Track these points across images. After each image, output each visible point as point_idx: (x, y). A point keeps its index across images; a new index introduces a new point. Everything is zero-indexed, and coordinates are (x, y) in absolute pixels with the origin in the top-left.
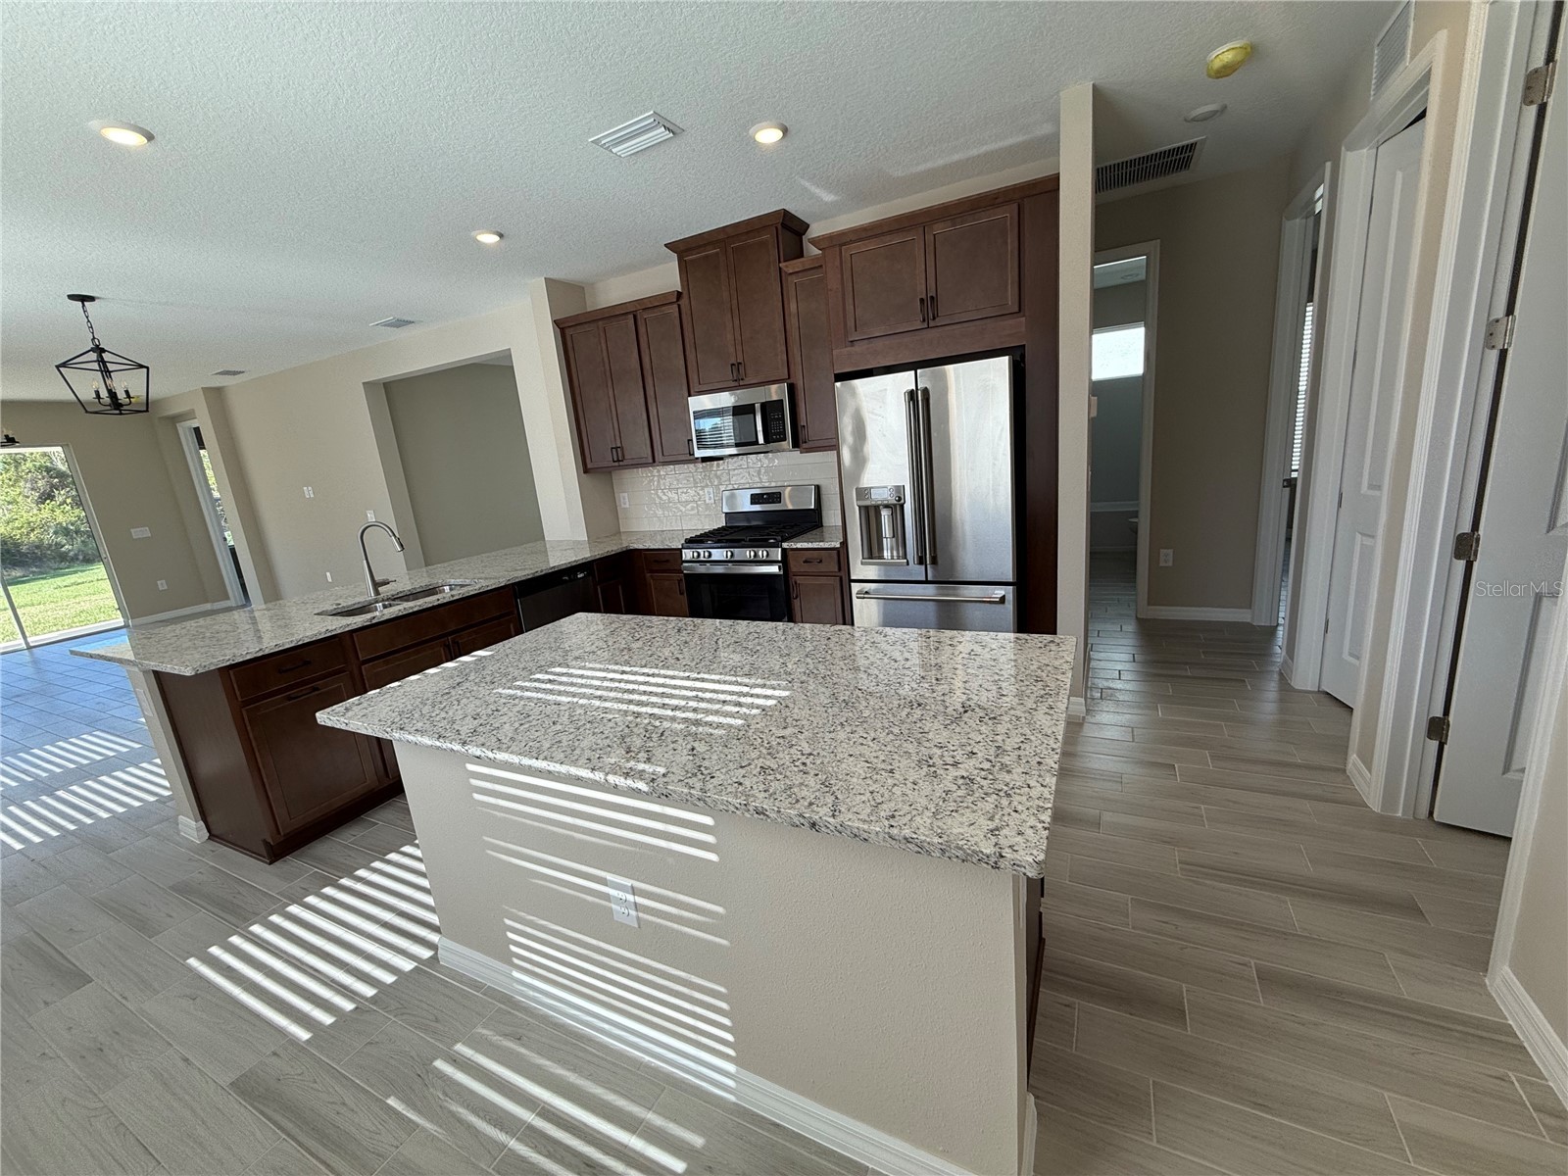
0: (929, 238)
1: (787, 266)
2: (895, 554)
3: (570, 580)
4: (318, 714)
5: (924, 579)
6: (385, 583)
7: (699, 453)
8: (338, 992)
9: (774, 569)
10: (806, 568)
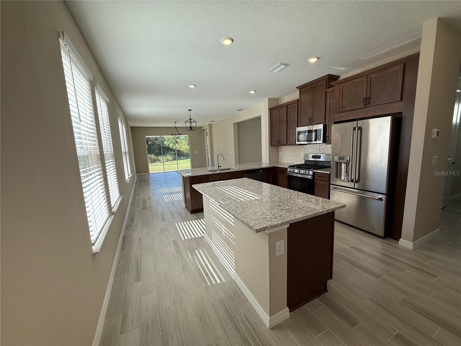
0: (369, 79)
1: (327, 90)
2: (345, 178)
3: (258, 172)
4: (193, 185)
5: (353, 187)
6: (221, 167)
7: (297, 143)
8: (190, 235)
9: (310, 177)
10: (319, 178)
